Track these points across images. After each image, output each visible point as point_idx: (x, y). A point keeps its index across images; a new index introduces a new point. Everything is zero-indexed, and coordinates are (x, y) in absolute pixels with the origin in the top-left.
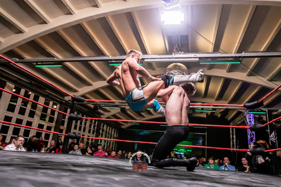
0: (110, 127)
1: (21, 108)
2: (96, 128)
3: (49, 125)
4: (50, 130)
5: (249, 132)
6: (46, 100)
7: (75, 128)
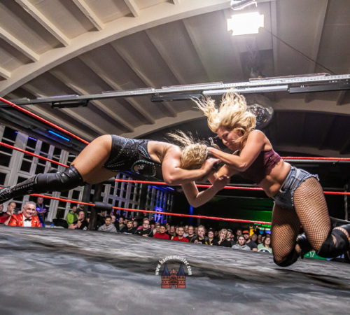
0: (160, 191)
1: (38, 166)
2: (140, 192)
6: (70, 154)
7: (112, 193)
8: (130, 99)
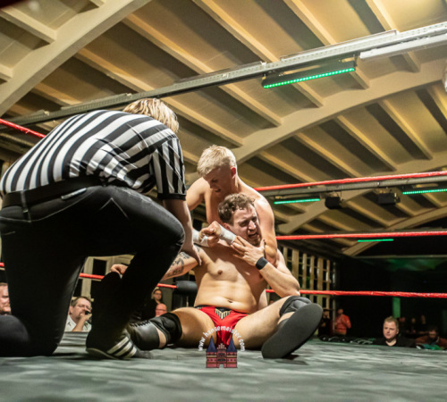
0: (309, 256)
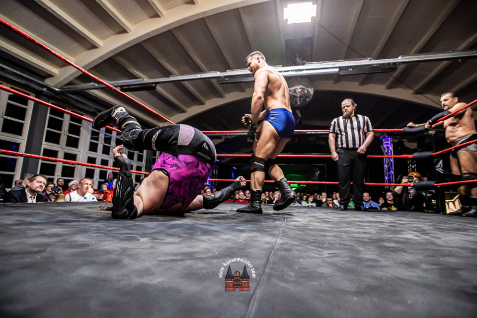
1: (104, 146)
3: (139, 165)
4: (141, 171)
5: (386, 161)
8: (186, 82)
